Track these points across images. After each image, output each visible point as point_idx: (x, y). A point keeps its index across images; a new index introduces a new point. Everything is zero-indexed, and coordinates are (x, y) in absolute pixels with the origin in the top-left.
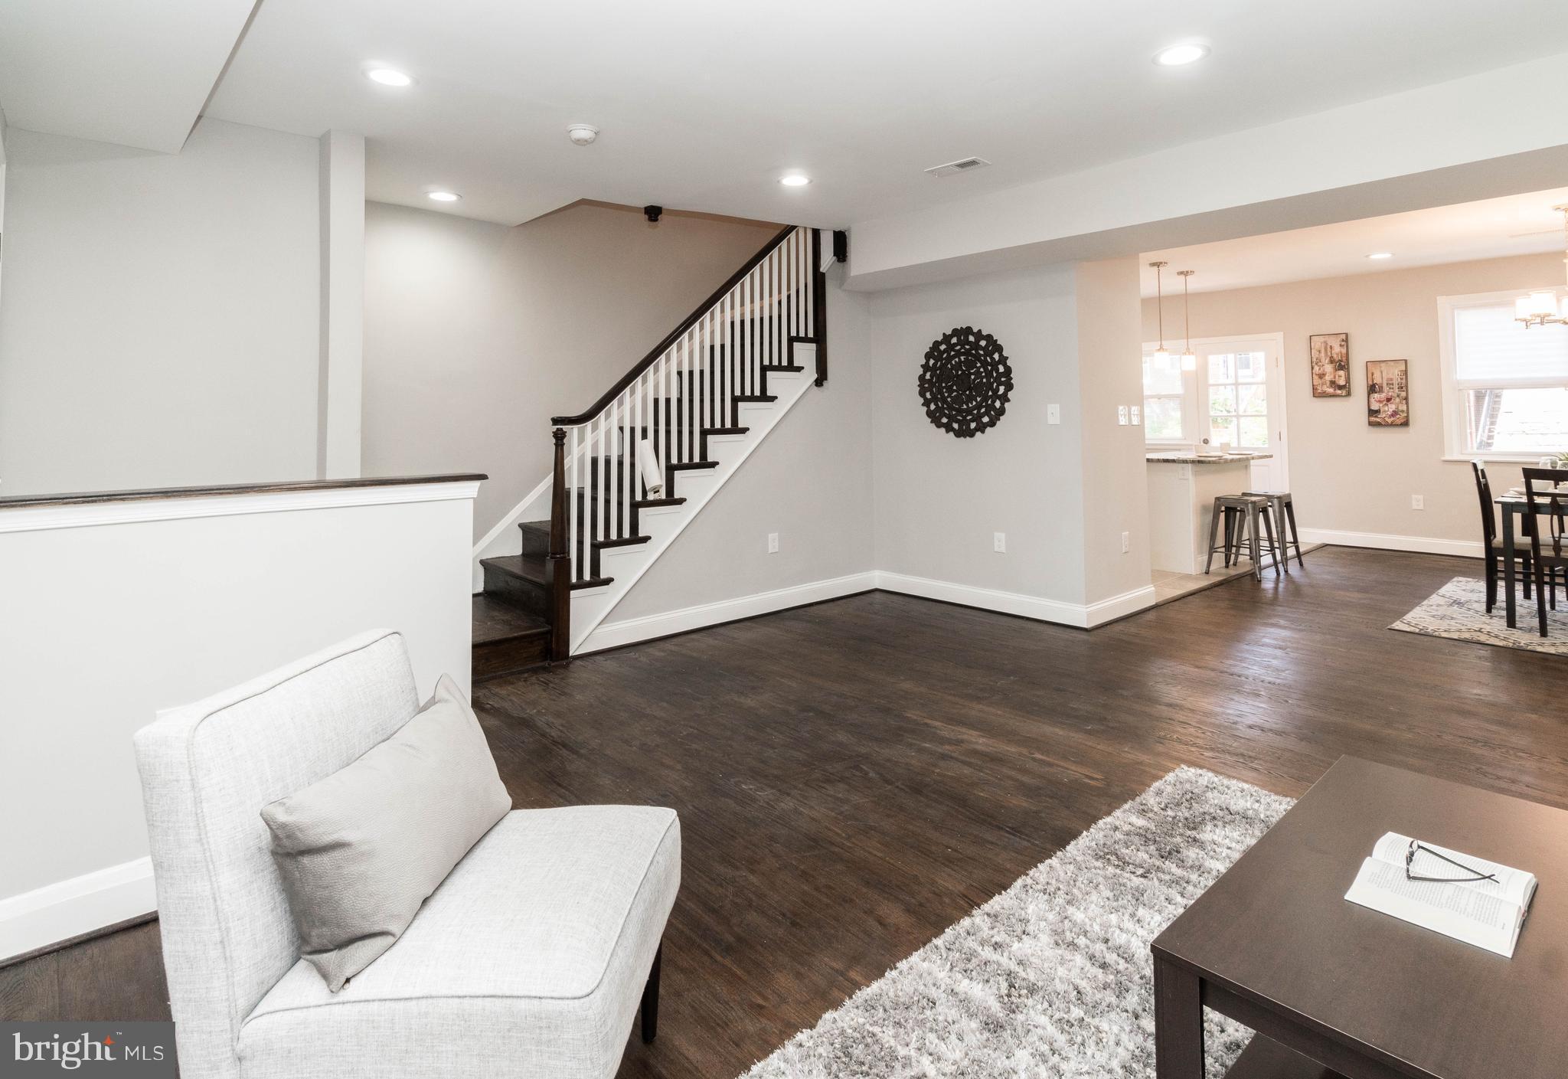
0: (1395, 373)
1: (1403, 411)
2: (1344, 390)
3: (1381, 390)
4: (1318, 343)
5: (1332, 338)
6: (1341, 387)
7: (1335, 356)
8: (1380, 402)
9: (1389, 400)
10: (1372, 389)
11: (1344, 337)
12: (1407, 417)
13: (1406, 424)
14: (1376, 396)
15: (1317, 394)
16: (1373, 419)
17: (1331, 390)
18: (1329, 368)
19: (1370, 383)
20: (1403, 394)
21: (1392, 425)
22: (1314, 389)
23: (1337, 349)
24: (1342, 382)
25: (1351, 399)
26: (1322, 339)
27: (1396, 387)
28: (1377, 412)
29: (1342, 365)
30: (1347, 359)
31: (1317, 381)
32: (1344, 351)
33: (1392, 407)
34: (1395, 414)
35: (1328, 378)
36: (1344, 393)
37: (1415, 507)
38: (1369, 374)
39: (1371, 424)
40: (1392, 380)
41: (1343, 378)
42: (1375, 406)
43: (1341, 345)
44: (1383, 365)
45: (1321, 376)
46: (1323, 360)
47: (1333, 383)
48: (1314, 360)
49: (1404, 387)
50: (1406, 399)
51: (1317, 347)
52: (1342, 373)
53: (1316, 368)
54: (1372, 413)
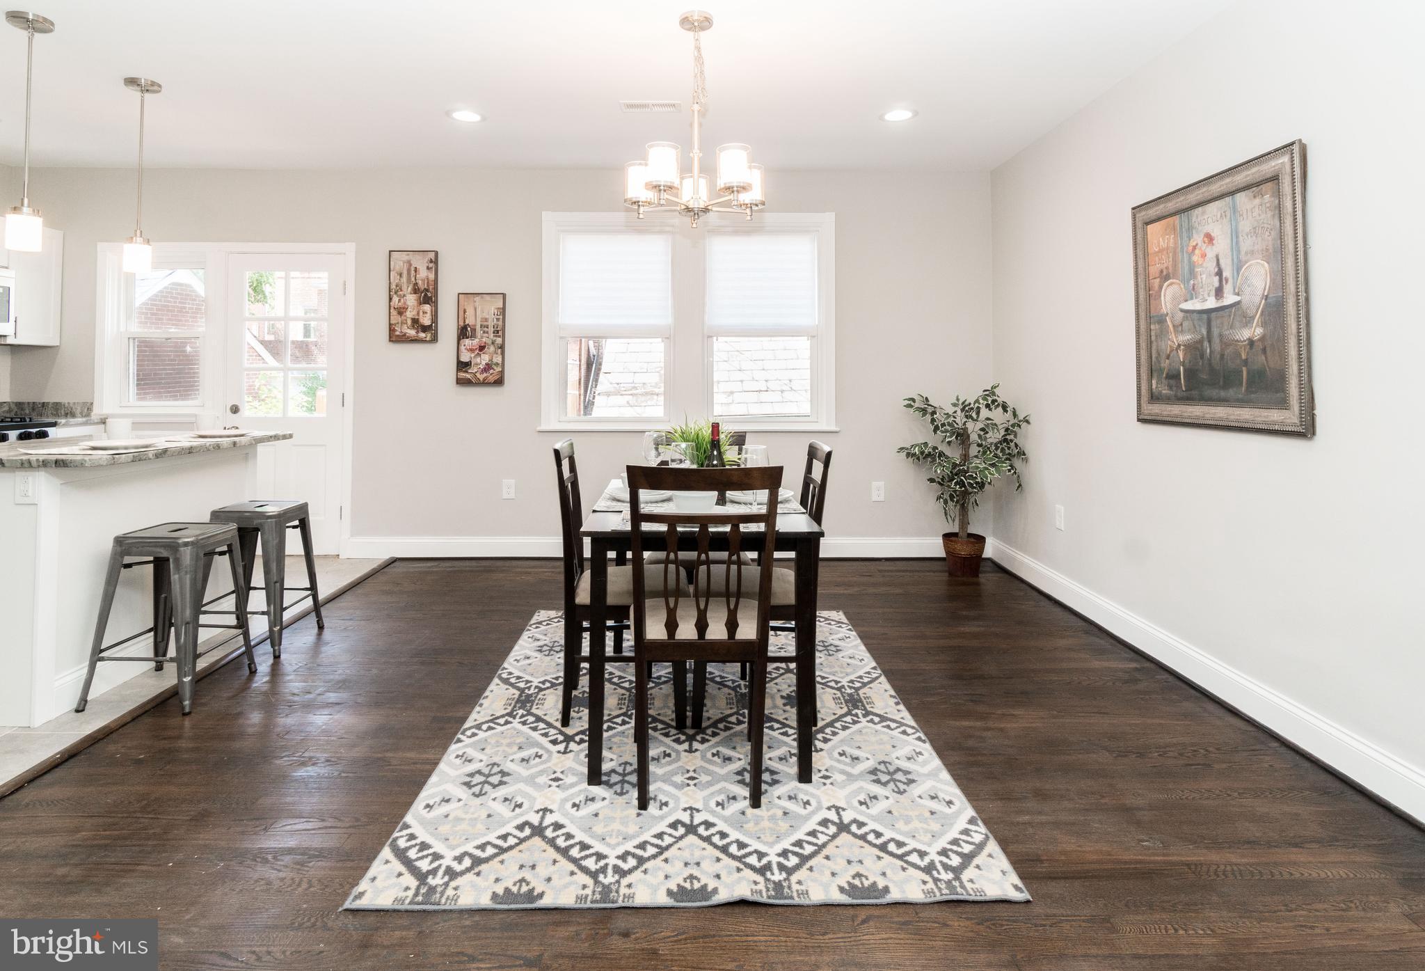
0: (489, 310)
1: (497, 364)
2: (428, 332)
3: (473, 336)
4: (399, 262)
5: (418, 256)
6: (425, 329)
7: (420, 282)
8: (472, 350)
9: (482, 348)
10: (464, 332)
11: (432, 255)
12: (502, 372)
13: (499, 382)
14: (467, 342)
15: (395, 337)
16: (462, 375)
17: (412, 333)
18: (411, 300)
19: (461, 324)
20: (499, 340)
21: (484, 383)
22: (391, 330)
23: (423, 273)
24: (426, 321)
25: (438, 345)
26: (405, 257)
27: (491, 330)
28: (468, 364)
29: (428, 296)
30: (436, 289)
31: (396, 318)
32: (432, 276)
33: (485, 359)
34: (488, 367)
35: (410, 314)
36: (429, 337)
37: (505, 496)
38: (461, 312)
39: (461, 382)
40: (486, 320)
41: (428, 316)
42: (465, 358)
43: (428, 268)
44: (477, 299)
45: (401, 311)
46: (404, 288)
47: (415, 321)
48: (393, 286)
49: (500, 331)
50: (502, 347)
51: (397, 268)
52: (427, 308)
53: (395, 299)
54: (462, 366)
